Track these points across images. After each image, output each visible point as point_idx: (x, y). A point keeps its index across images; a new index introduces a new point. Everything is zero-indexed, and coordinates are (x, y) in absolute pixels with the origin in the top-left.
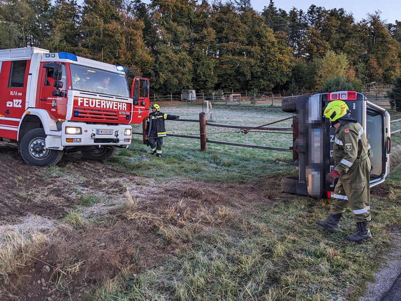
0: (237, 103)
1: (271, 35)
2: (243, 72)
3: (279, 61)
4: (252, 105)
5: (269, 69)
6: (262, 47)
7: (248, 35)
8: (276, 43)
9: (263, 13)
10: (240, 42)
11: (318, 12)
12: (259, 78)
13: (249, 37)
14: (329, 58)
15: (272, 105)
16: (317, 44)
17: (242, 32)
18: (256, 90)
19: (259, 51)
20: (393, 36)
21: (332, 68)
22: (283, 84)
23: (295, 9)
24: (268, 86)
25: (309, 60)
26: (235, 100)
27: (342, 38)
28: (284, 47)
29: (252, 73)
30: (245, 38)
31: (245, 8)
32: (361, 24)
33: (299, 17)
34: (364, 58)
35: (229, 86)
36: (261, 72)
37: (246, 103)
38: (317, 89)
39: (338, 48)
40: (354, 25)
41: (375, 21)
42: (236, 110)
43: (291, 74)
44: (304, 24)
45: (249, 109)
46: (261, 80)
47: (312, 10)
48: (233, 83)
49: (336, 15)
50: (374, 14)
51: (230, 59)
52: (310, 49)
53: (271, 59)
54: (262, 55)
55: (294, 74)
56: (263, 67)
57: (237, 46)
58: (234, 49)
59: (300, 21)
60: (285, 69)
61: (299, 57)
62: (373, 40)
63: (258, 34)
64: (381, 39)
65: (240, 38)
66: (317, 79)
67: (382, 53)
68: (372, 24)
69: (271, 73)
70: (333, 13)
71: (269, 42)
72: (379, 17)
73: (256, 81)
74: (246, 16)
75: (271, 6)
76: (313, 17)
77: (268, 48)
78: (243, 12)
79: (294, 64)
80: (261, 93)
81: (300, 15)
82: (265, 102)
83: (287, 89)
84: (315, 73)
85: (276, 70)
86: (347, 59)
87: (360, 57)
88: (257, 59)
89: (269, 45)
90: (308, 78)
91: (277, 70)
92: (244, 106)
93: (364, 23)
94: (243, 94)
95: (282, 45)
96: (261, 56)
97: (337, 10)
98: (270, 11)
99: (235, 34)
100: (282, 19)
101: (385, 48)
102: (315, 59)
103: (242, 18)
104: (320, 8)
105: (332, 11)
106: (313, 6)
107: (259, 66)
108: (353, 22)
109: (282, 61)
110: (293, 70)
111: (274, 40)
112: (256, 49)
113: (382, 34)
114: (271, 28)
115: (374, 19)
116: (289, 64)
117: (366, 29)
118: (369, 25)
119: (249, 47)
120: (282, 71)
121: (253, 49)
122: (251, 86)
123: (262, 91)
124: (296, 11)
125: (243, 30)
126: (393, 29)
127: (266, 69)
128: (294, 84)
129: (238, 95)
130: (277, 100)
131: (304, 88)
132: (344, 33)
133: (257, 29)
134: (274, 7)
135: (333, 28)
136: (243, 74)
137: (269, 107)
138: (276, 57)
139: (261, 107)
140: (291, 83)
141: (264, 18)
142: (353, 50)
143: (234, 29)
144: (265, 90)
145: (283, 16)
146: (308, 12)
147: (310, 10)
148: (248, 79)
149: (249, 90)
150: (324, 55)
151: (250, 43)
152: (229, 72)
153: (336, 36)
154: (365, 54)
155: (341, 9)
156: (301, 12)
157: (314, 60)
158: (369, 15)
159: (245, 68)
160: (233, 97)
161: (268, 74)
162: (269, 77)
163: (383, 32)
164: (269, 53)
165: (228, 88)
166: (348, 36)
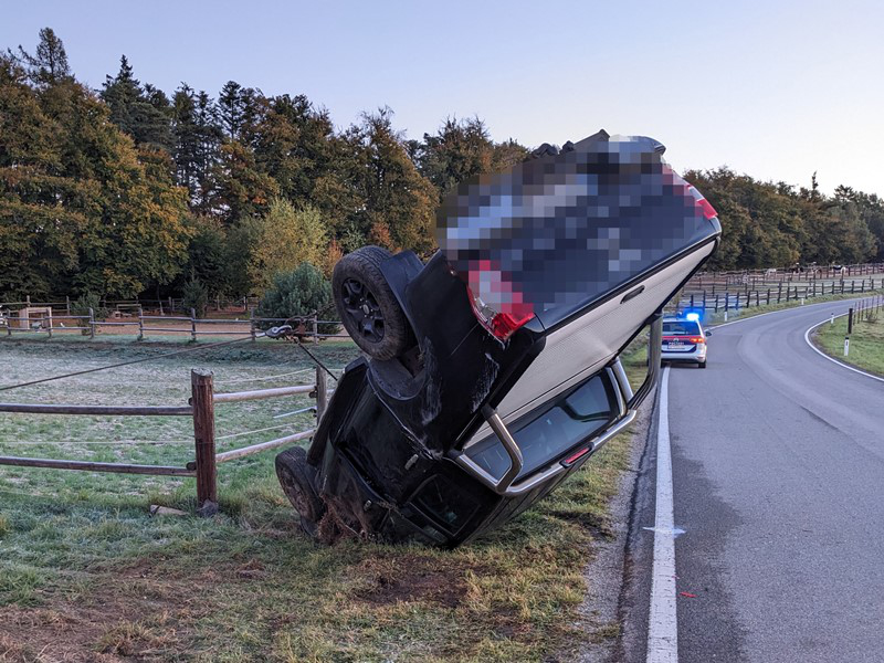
0: (42, 333)
1: (128, 154)
2: (55, 247)
3: (153, 221)
4: (85, 338)
5: (129, 240)
6: (104, 183)
7: (63, 147)
8: (143, 174)
9: (102, 93)
10: (42, 166)
11: (246, 100)
12: (102, 264)
13: (67, 155)
14: (280, 219)
15: (140, 339)
16: (247, 182)
17: (47, 138)
18: (95, 298)
19: (97, 194)
20: (420, 171)
21: (288, 243)
22: (166, 283)
23: (187, 89)
24: (128, 286)
25: (230, 221)
26: (37, 324)
27: (307, 170)
28: (163, 186)
29: (81, 252)
30: (55, 157)
31: (52, 76)
32: (349, 138)
33: (199, 111)
34: (361, 221)
35: (19, 286)
36: (107, 250)
37: (69, 333)
38: (254, 295)
39: (299, 194)
40: (333, 138)
41: (380, 130)
42: (38, 351)
43: (186, 257)
44: (213, 130)
45: (76, 351)
46: (106, 271)
47: (231, 94)
48: (28, 277)
49: (289, 110)
50: (377, 115)
51: (16, 211)
52: (231, 195)
53: (131, 216)
54: (108, 203)
55: (195, 257)
56: (111, 237)
57: (33, 175)
58: (27, 185)
59: (202, 122)
60: (172, 245)
61: (204, 214)
62: (377, 176)
63: (93, 148)
64: (395, 177)
65: (40, 154)
66: (252, 270)
67: (401, 209)
68: (374, 140)
69: (134, 253)
70: (282, 106)
71: (125, 171)
72: (387, 123)
73: (93, 273)
74: (57, 97)
75: (125, 75)
76: (234, 113)
77: (123, 185)
78: (46, 85)
79: (192, 232)
80: (108, 305)
81: (202, 106)
82: (123, 331)
83: (178, 295)
84: (248, 256)
85: (147, 245)
86: (322, 221)
87: (350, 218)
88: (94, 214)
89: (125, 177)
90: (230, 267)
91: (149, 244)
92: (62, 342)
93: (355, 135)
94: (59, 309)
95: (159, 179)
96: (104, 207)
97: (292, 98)
98: (122, 87)
99: (26, 145)
100: (155, 111)
101: (406, 199)
102: (246, 221)
103: (45, 100)
104: (251, 91)
105: (278, 101)
106: (233, 86)
107: (99, 233)
108: (329, 131)
109: (160, 222)
110: (192, 246)
111: (136, 164)
112: (88, 187)
113: (397, 164)
114: (127, 133)
115: (377, 127)
116: (180, 230)
117: (361, 151)
118: (367, 140)
119: (70, 182)
120: (162, 248)
121: (79, 187)
122: (82, 285)
123: (111, 301)
124: (189, 94)
125: (50, 135)
126: (419, 153)
127: (121, 242)
128: (195, 282)
129: (43, 309)
130: (153, 326)
131: (221, 293)
132: (311, 157)
133: (89, 132)
134: (133, 78)
135: (285, 143)
136: (55, 253)
137: (134, 343)
138: (144, 210)
139: (110, 344)
140: (189, 279)
141: (107, 106)
142: (334, 200)
143: (22, 128)
144: (121, 298)
145: (157, 106)
146: (222, 100)
147: (226, 94)
148: (70, 267)
149: (74, 297)
150: (268, 210)
151: (72, 170)
152: (14, 246)
153: (293, 164)
154: (362, 213)
155: (301, 98)
156: (204, 97)
157: (242, 221)
158: (366, 117)
159: (61, 239)
160: (31, 315)
161: (126, 254)
162: (129, 262)
163: (398, 159)
164: (125, 198)
165: (13, 290)
166: (322, 166)
